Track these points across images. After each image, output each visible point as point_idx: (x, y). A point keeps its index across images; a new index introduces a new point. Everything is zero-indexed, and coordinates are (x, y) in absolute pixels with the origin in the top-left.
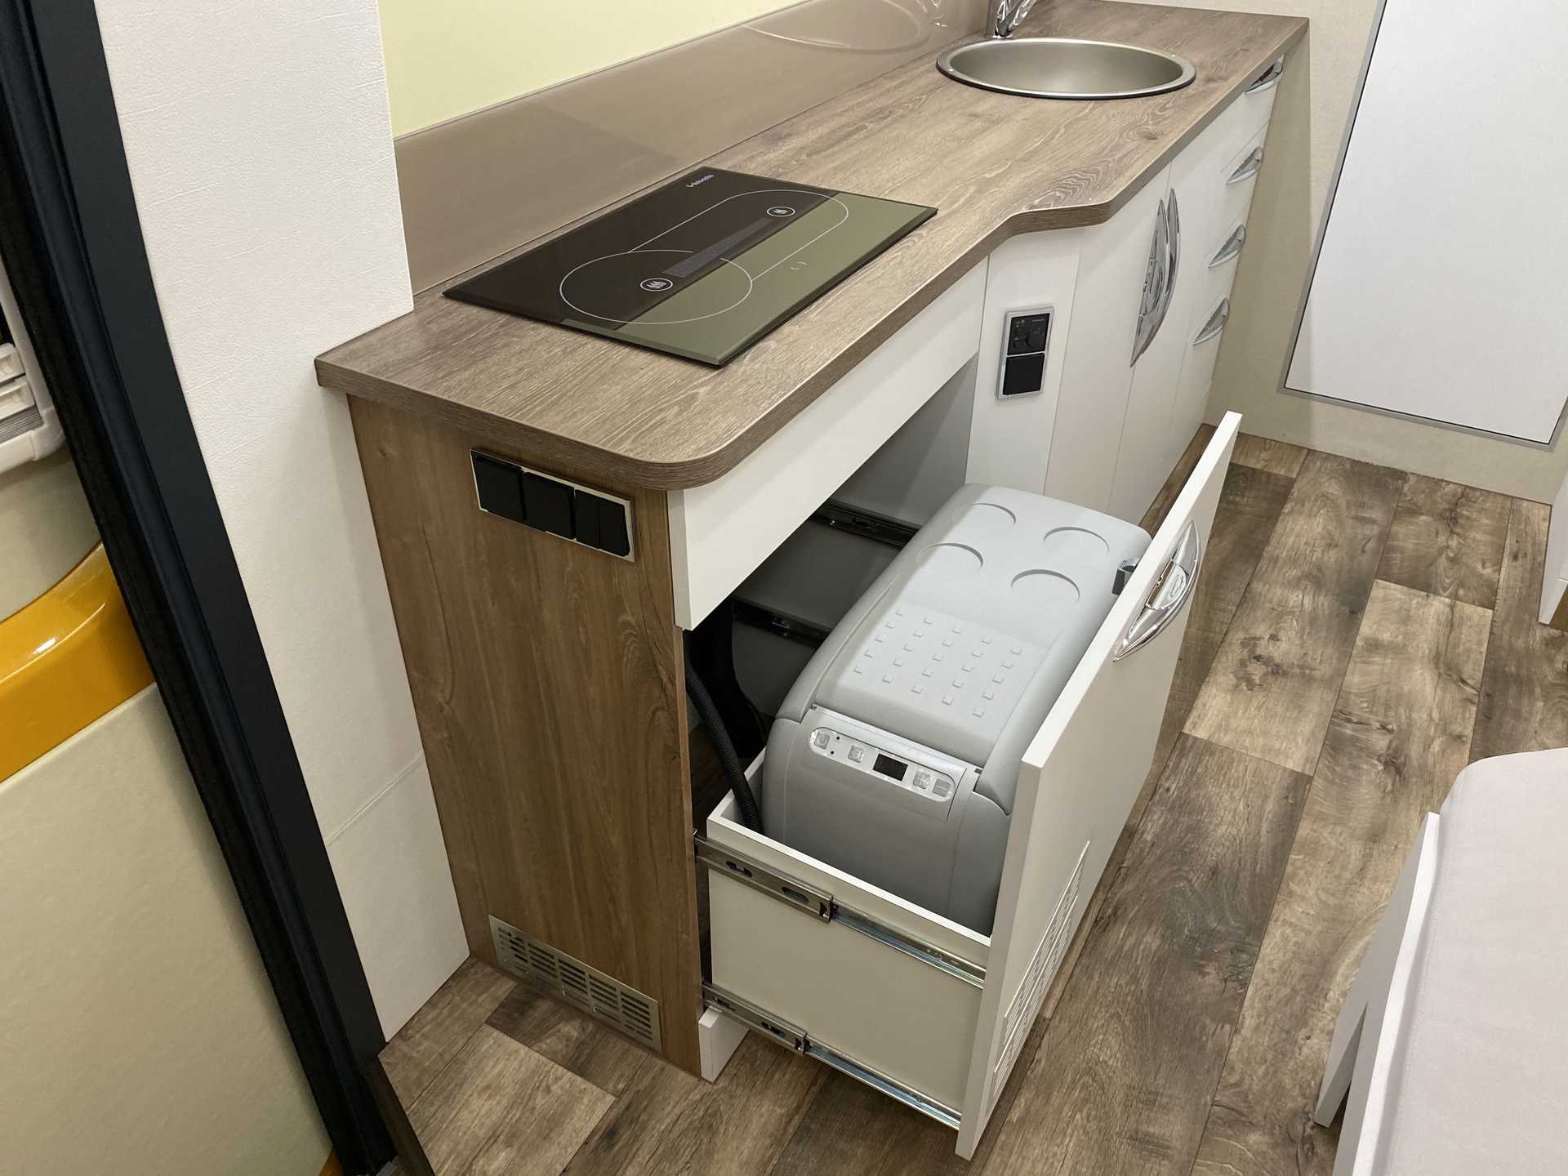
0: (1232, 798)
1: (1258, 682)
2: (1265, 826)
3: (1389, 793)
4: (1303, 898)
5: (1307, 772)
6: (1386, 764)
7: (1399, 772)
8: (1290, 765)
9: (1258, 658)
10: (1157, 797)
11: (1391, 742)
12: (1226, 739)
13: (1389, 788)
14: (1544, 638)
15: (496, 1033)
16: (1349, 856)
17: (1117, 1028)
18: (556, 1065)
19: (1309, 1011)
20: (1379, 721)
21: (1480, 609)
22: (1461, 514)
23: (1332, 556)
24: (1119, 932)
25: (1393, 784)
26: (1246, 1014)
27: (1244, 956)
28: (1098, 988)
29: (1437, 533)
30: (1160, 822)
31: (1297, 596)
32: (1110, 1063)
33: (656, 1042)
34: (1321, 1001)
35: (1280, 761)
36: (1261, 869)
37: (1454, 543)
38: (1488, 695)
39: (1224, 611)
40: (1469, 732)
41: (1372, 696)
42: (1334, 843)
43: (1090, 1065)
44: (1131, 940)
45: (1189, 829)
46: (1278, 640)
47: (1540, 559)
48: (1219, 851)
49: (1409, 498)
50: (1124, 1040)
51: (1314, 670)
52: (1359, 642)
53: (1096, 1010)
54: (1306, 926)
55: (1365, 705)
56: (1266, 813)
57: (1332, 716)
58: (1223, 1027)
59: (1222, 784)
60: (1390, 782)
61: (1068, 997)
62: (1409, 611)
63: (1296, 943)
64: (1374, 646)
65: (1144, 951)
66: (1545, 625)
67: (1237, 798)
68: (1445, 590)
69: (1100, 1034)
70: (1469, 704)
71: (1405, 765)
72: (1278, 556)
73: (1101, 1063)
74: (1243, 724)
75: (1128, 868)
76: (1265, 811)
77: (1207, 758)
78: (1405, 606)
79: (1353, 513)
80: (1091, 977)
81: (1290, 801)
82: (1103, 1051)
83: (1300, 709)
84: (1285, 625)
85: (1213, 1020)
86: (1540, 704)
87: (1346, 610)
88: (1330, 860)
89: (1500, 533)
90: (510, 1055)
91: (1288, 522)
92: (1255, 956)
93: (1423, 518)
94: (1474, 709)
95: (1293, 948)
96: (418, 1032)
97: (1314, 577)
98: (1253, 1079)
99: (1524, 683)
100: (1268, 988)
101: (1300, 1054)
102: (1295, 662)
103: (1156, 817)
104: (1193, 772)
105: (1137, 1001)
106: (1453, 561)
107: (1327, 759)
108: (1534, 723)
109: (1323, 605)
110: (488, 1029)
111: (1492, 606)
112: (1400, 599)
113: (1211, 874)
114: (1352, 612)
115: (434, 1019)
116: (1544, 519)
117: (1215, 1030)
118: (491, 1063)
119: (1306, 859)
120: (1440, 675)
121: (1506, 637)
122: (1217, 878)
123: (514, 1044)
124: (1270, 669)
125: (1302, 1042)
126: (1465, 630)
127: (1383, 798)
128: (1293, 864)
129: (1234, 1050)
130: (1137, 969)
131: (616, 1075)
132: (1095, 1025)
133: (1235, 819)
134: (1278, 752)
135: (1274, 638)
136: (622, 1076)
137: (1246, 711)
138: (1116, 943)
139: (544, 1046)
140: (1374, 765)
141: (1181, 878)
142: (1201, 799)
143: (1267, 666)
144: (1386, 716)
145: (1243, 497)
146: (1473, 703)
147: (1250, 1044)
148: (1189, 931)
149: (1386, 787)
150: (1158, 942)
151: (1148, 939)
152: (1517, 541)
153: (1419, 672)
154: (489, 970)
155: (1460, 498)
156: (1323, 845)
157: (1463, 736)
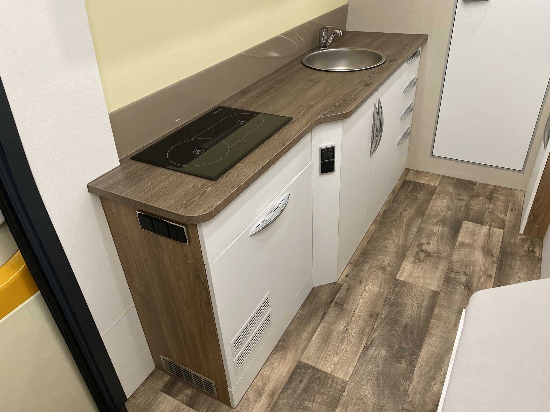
0: (412, 301)
1: (422, 259)
2: (423, 311)
3: (466, 296)
4: (435, 335)
5: (438, 291)
6: (465, 287)
7: (469, 289)
8: (432, 288)
9: (422, 251)
10: (386, 302)
11: (467, 279)
12: (410, 280)
13: (466, 295)
14: (521, 239)
15: (164, 394)
16: (451, 320)
17: (371, 384)
18: (183, 404)
19: (436, 375)
20: (463, 271)
21: (499, 230)
22: (494, 196)
23: (449, 213)
24: (372, 350)
25: (467, 293)
26: (414, 377)
27: (414, 357)
28: (365, 369)
29: (485, 203)
30: (387, 310)
31: (437, 228)
32: (368, 396)
33: (216, 396)
34: (440, 371)
35: (428, 287)
36: (421, 325)
37: (491, 206)
38: (501, 260)
39: (411, 235)
40: (494, 274)
41: (461, 262)
42: (446, 315)
43: (361, 397)
44: (376, 353)
45: (397, 312)
46: (429, 244)
47: (521, 211)
48: (407, 320)
49: (476, 191)
50: (373, 388)
51: (442, 254)
52: (457, 244)
53: (364, 377)
54: (436, 345)
55: (459, 266)
56: (423, 306)
57: (447, 270)
58: (406, 381)
59: (409, 296)
60: (466, 293)
61: (354, 374)
62: (475, 231)
63: (432, 351)
64: (462, 245)
65: (380, 356)
66: (521, 234)
67: (414, 301)
68: (487, 224)
69: (365, 386)
70: (494, 264)
71: (471, 286)
72: (430, 214)
73: (365, 396)
74: (417, 275)
75: (376, 327)
76: (423, 305)
77: (404, 287)
78: (474, 230)
79: (457, 197)
80: (362, 366)
81: (432, 301)
82: (366, 392)
83: (437, 268)
84: (432, 238)
85: (403, 379)
86: (519, 263)
87: (453, 232)
88: (445, 321)
89: (507, 202)
90: (168, 401)
91: (434, 202)
92: (418, 356)
93: (481, 198)
94: (496, 265)
95: (431, 353)
96: (138, 395)
97: (443, 221)
98: (416, 399)
99: (513, 255)
100: (422, 367)
101: (432, 390)
102: (435, 252)
103: (386, 309)
104: (399, 292)
105: (378, 373)
106: (490, 213)
107: (445, 286)
108: (516, 270)
109: (445, 231)
110: (162, 393)
111: (503, 228)
112: (472, 227)
113: (404, 328)
114: (455, 233)
115: (143, 390)
116: (522, 196)
117: (404, 383)
118: (162, 405)
119: (437, 321)
120: (484, 254)
121: (508, 239)
122: (406, 330)
123: (169, 398)
124: (426, 255)
125: (433, 386)
126: (494, 237)
127: (464, 299)
128: (432, 323)
129: (410, 389)
130: (378, 362)
131: (203, 407)
132: (363, 383)
133: (413, 308)
134: (428, 284)
135: (428, 243)
136: (205, 407)
137: (417, 270)
138: (371, 354)
139: (179, 398)
140: (461, 287)
141: (394, 330)
142: (401, 302)
143: (425, 254)
144: (466, 269)
145: (419, 194)
146: (495, 263)
147: (415, 387)
148: (396, 348)
149: (465, 294)
150: (385, 353)
151: (382, 352)
152: (513, 205)
153: (478, 253)
154: (162, 372)
155: (494, 190)
156: (443, 316)
157: (492, 275)
